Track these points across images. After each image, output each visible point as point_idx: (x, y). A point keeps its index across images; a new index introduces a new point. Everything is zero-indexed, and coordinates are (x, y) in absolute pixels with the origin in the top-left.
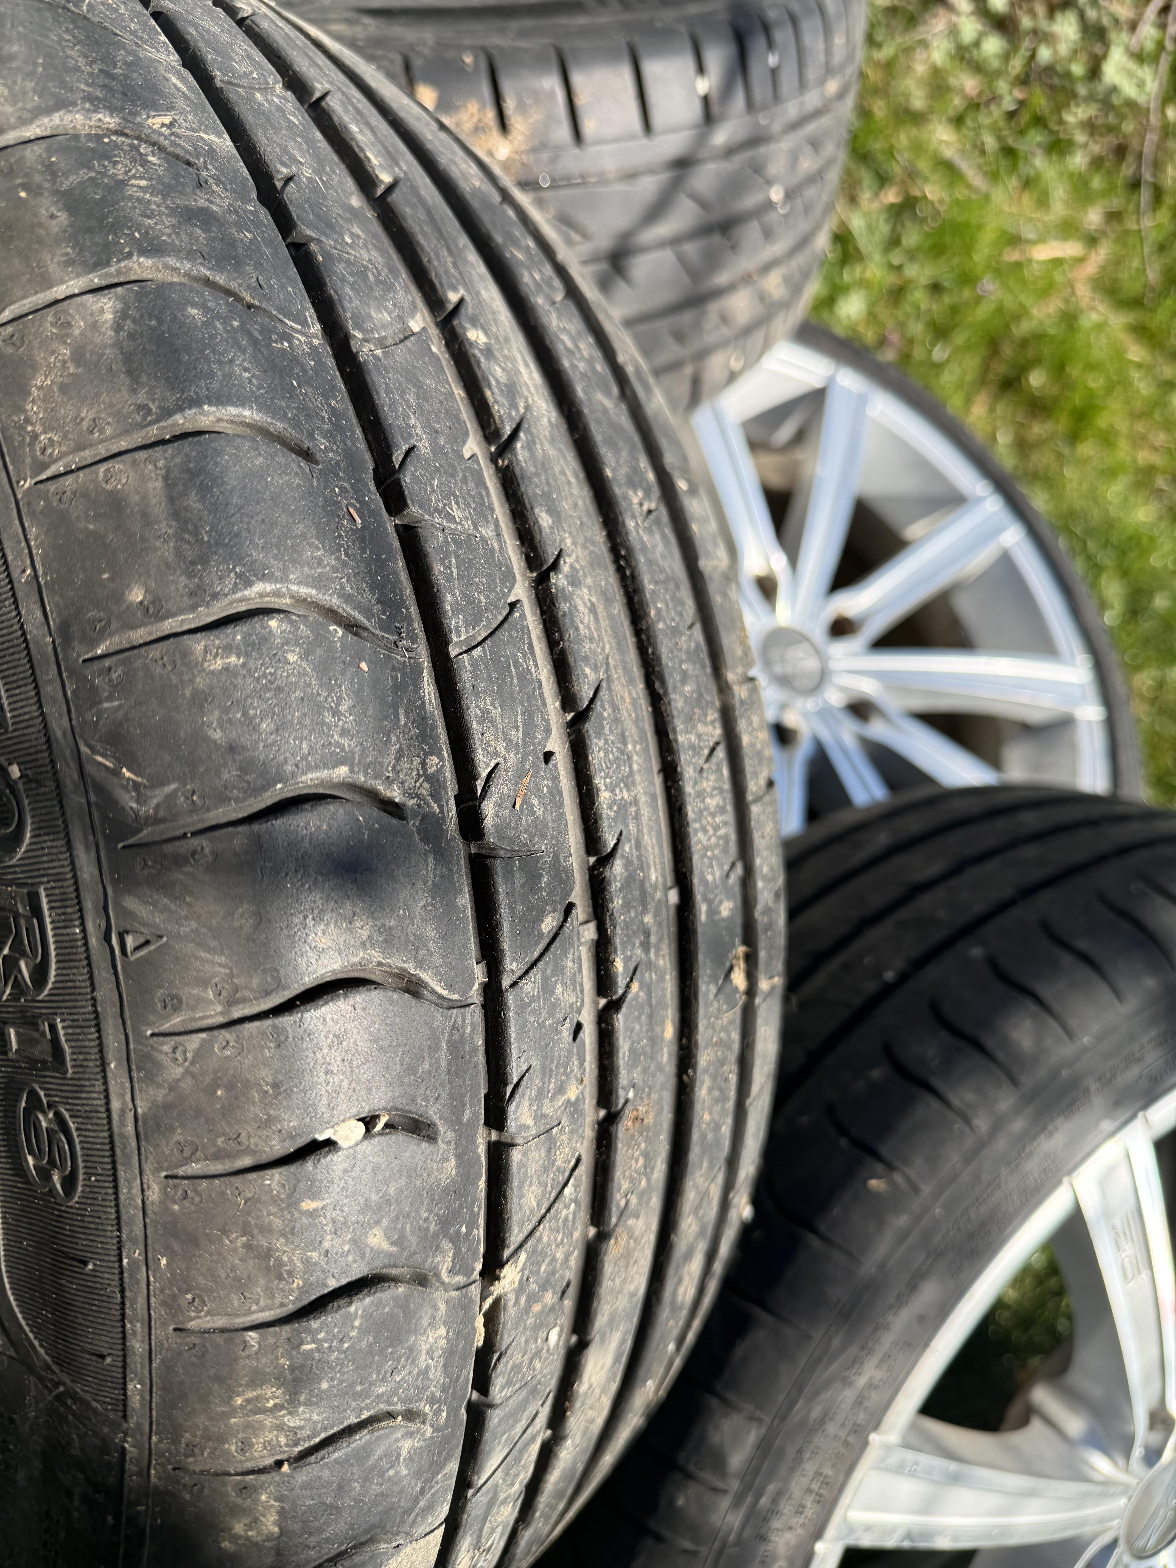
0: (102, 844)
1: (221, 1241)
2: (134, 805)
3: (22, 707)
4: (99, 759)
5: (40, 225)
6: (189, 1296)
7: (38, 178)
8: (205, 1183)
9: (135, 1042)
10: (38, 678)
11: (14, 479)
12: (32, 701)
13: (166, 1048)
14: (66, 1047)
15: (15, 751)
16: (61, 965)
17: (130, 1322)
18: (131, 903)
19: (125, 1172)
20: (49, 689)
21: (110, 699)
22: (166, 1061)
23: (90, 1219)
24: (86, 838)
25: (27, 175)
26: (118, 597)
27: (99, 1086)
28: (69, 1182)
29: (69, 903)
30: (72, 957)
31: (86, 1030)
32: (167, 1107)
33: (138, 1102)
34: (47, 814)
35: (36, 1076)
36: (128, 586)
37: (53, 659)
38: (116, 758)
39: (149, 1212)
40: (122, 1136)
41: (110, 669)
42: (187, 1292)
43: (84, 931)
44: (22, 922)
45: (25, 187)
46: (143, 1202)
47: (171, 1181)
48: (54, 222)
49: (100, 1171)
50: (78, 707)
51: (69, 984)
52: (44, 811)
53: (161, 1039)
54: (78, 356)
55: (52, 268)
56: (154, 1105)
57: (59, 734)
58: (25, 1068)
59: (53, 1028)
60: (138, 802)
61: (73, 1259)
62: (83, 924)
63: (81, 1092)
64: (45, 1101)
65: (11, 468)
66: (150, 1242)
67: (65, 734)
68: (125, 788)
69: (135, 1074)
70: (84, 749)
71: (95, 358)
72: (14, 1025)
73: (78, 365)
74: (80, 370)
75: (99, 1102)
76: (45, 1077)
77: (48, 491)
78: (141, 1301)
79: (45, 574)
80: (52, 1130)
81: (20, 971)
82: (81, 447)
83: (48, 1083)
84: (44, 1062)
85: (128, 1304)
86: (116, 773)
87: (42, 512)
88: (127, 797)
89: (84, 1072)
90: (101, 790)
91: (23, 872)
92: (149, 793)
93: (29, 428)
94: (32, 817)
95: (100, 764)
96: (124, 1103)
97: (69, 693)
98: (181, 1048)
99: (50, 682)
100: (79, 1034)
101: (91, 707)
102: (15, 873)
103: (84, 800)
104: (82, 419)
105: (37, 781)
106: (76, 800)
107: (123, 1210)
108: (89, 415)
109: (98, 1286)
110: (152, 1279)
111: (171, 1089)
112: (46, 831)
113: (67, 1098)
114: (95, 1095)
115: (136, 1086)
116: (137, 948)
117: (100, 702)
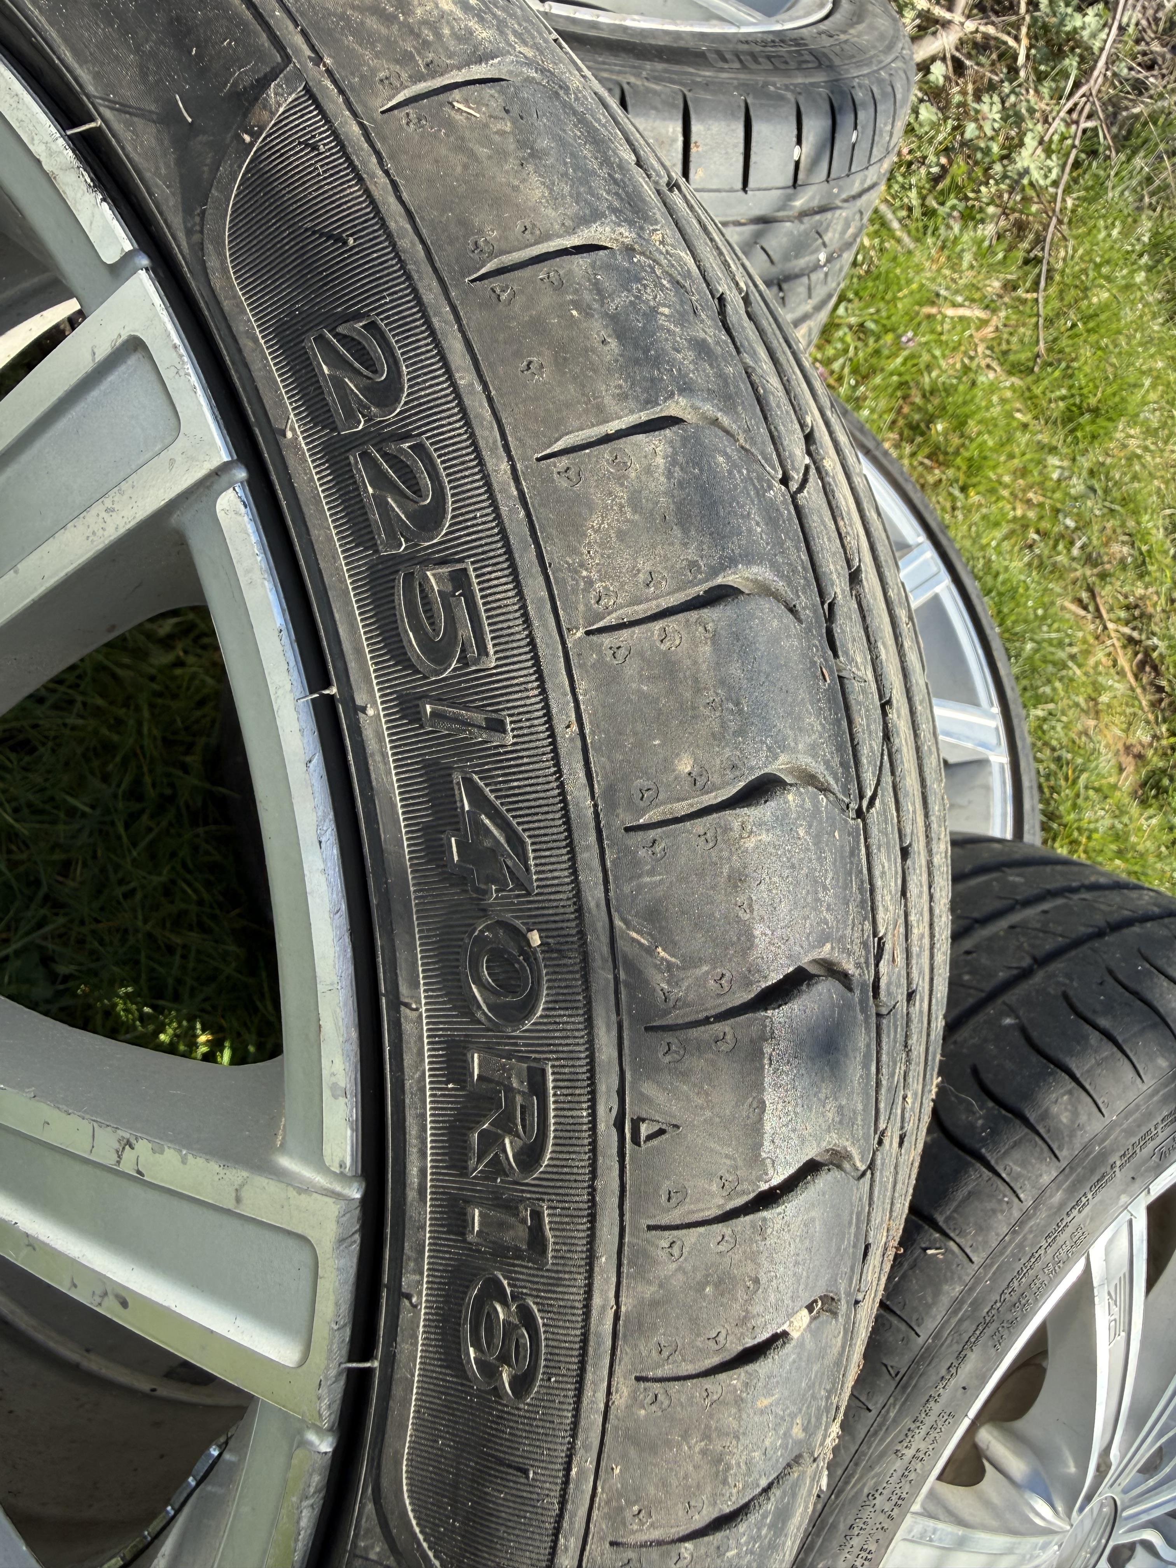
0: (626, 1024)
1: (679, 1446)
2: (665, 986)
3: (551, 871)
4: (634, 935)
5: (593, 350)
6: (636, 1508)
7: (587, 296)
8: (677, 1385)
9: (632, 1235)
10: (576, 842)
11: (564, 627)
12: (564, 866)
13: (665, 1244)
14: (549, 1234)
15: (536, 916)
16: (558, 1148)
17: (566, 1538)
18: (649, 1089)
19: (594, 1373)
20: (586, 855)
21: (652, 873)
22: (662, 1255)
23: (540, 1423)
24: (608, 1017)
25: (576, 292)
26: (667, 765)
27: (581, 1280)
28: (522, 1383)
29: (579, 1084)
30: (574, 1141)
31: (576, 1220)
32: (654, 1304)
33: (623, 1299)
34: (566, 987)
35: (501, 1263)
36: (678, 755)
37: (592, 824)
38: (650, 934)
39: (612, 1417)
40: (598, 1335)
41: (654, 842)
42: (635, 1503)
43: (593, 1115)
44: (519, 1099)
45: (577, 305)
46: (607, 1406)
47: (642, 1385)
48: (607, 348)
49: (564, 1372)
50: (616, 878)
51: (565, 1170)
52: (563, 984)
53: (659, 1233)
54: (635, 502)
55: (608, 400)
56: (641, 1302)
57: (592, 904)
58: (485, 1252)
59: (537, 1216)
60: (669, 983)
61: (509, 1466)
62: (593, 1108)
63: (558, 1285)
64: (508, 1291)
65: (561, 612)
66: (606, 1449)
67: (598, 906)
68: (657, 967)
69: (625, 1269)
70: (618, 923)
71: (650, 505)
72: (479, 1205)
73: (635, 512)
74: (637, 517)
75: (577, 1298)
76: (514, 1265)
77: (602, 644)
78: (582, 1512)
79: (593, 733)
80: (509, 1323)
81: (504, 1151)
82: (636, 601)
83: (516, 1272)
84: (517, 1249)
85: (567, 1517)
86: (650, 951)
87: (593, 666)
88: (659, 977)
89: (564, 1265)
90: (632, 968)
91: (525, 1045)
92: (682, 974)
93: (585, 573)
94: (548, 988)
95: (634, 940)
96: (606, 1300)
97: (608, 864)
98: (679, 1243)
99: (588, 847)
100: (567, 1223)
101: (631, 879)
102: (516, 1044)
103: (611, 977)
104: (639, 571)
105: (559, 951)
106: (603, 976)
107: (583, 1415)
108: (644, 565)
109: (535, 1496)
110: (599, 1490)
111: (661, 1286)
112: (563, 1005)
113: (539, 1290)
114: (574, 1290)
115: (624, 1281)
116: (649, 1138)
117: (640, 876)
